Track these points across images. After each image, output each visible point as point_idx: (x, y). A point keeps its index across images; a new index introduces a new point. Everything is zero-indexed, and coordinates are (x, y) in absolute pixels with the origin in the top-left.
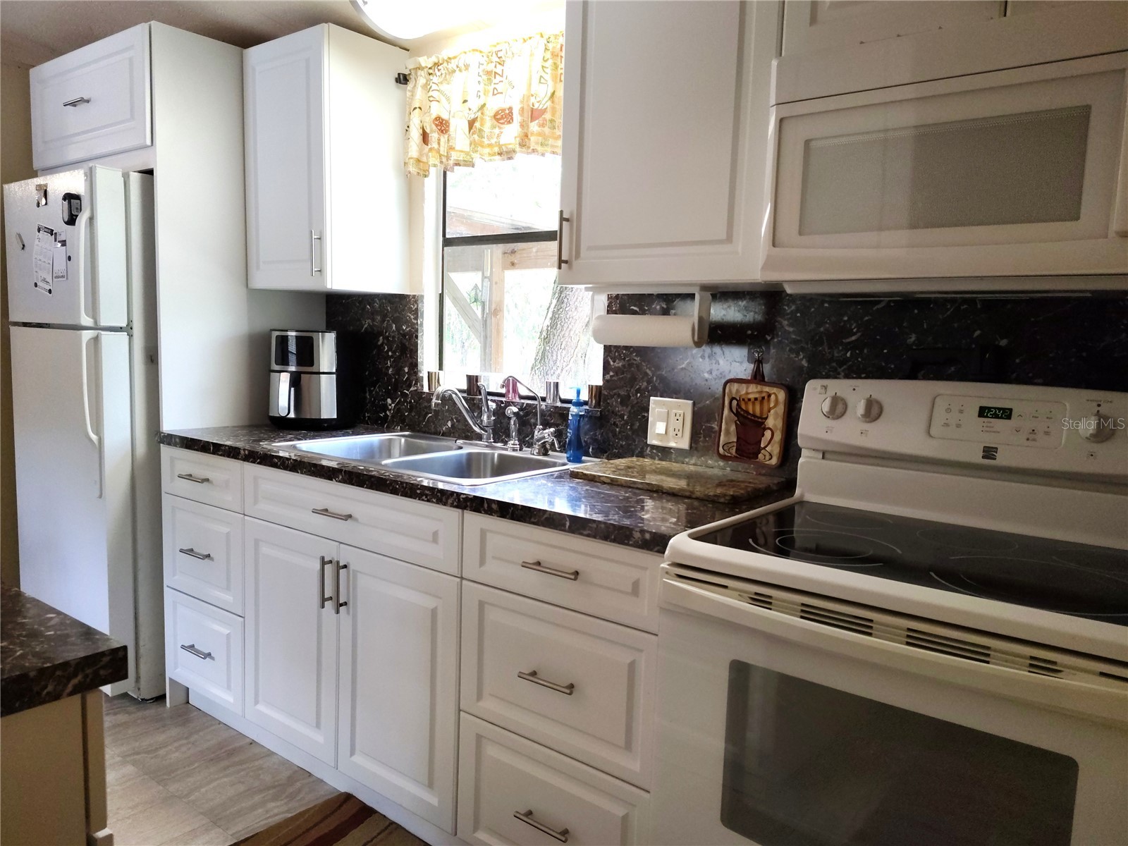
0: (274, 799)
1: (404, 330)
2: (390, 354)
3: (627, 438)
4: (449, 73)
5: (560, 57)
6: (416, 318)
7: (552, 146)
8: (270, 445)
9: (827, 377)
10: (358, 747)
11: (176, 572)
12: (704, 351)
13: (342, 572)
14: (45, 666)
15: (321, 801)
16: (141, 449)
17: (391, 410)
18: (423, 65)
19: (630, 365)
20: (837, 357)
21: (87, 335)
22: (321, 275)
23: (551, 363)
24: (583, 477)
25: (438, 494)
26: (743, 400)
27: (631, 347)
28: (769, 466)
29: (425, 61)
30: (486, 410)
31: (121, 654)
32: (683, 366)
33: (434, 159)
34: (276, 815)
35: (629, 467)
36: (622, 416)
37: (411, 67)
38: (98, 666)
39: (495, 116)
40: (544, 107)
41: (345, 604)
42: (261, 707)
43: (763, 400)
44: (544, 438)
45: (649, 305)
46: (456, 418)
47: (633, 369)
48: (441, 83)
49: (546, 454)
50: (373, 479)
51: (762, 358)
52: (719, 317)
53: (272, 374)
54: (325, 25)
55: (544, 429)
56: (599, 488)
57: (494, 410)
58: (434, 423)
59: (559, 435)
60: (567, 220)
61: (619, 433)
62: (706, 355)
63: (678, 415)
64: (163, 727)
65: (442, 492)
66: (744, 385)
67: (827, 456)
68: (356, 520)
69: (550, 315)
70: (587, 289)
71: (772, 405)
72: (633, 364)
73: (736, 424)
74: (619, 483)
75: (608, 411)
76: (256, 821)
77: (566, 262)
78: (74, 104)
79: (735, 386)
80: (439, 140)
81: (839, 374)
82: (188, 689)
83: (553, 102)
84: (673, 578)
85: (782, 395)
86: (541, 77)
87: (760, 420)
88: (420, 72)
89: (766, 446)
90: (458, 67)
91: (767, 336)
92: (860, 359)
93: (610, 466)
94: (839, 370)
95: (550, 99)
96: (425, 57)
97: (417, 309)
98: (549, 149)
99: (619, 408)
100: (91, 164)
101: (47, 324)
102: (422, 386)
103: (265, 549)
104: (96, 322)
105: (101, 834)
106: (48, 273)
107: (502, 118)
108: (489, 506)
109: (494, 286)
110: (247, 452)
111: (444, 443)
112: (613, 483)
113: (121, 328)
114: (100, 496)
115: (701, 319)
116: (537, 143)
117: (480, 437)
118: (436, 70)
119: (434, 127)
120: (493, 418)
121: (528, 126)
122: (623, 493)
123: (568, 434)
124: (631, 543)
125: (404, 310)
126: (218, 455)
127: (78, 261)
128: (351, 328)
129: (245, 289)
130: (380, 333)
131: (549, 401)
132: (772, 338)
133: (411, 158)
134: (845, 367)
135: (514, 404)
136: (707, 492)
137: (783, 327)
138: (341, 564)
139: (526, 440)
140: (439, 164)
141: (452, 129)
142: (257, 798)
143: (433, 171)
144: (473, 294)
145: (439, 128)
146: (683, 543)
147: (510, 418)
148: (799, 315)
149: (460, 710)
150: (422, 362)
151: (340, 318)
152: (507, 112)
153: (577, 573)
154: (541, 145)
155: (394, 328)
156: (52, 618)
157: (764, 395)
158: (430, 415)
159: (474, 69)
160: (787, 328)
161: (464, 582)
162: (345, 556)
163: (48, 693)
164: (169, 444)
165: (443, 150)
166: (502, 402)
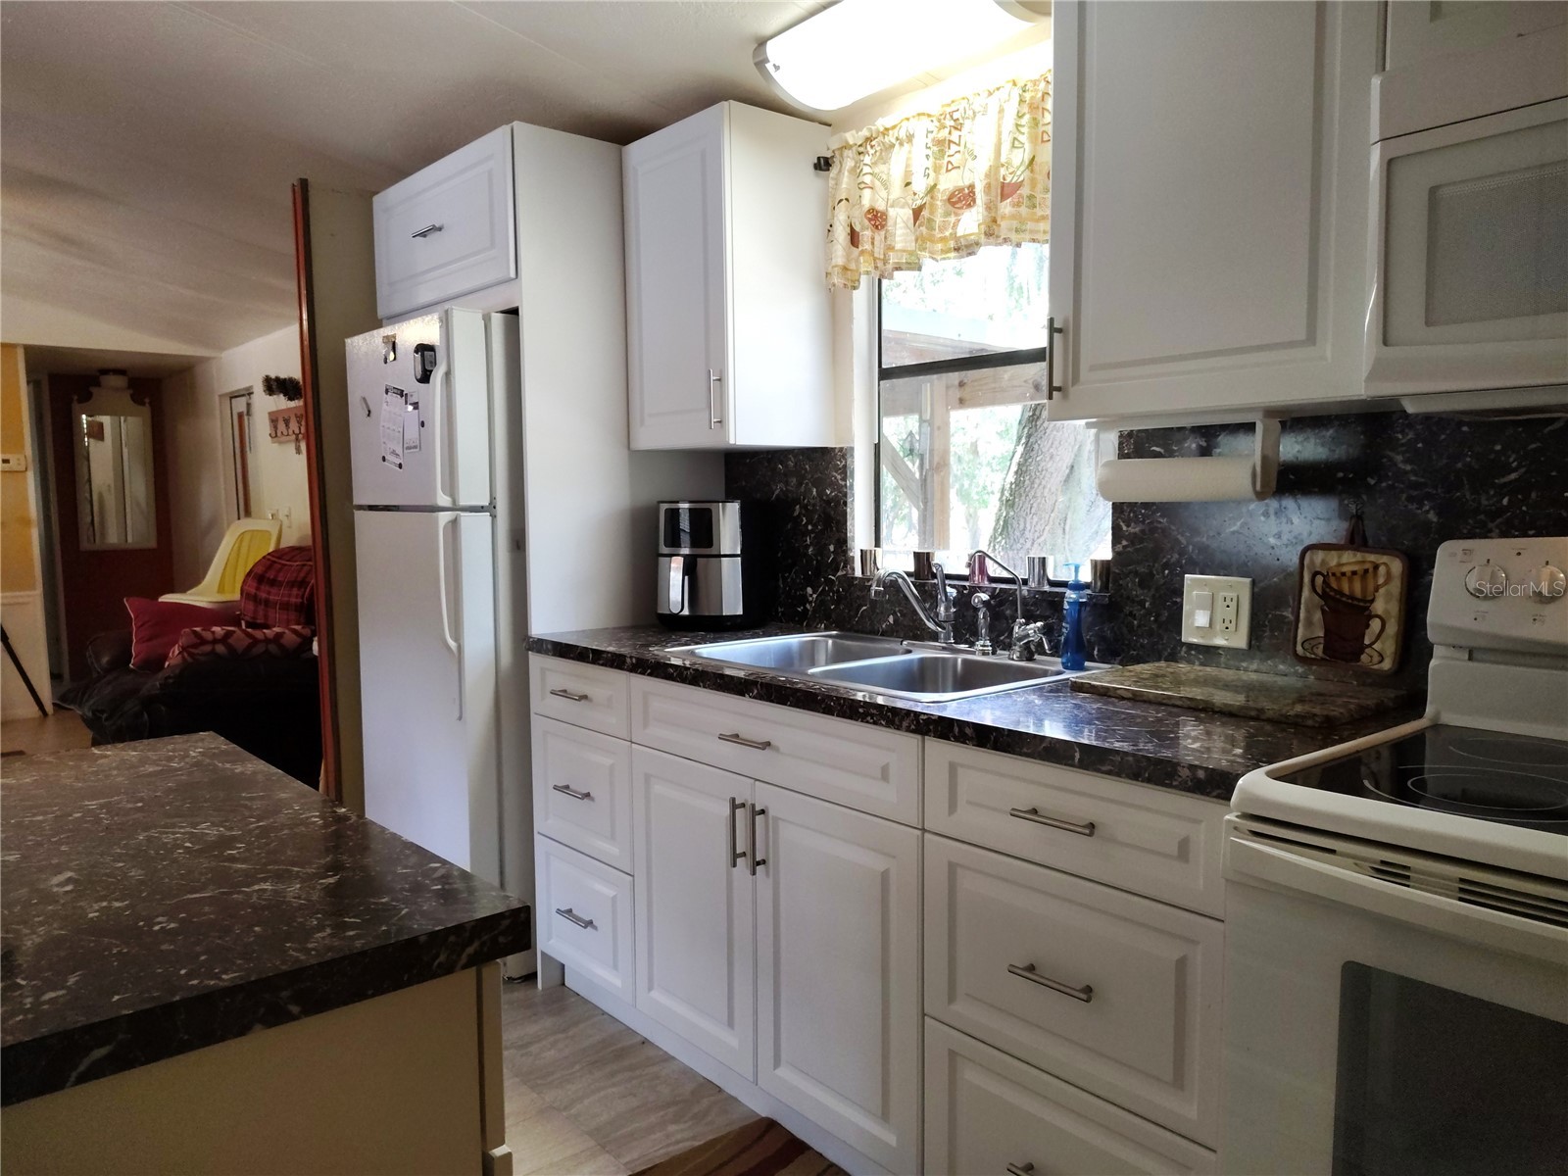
0: (675, 1121)
1: (827, 495)
2: (810, 527)
3: (1151, 634)
4: (886, 149)
5: (1041, 110)
6: (844, 479)
7: (1031, 232)
8: (663, 651)
9: (1471, 536)
10: (784, 1056)
11: (550, 814)
12: (1267, 505)
13: (759, 819)
14: (437, 929)
15: (736, 1127)
16: (506, 658)
17: (811, 602)
18: (851, 143)
19: (1153, 530)
20: (1486, 506)
21: (444, 518)
22: (722, 427)
23: (1017, 533)
24: (1091, 690)
25: (889, 714)
26: (1334, 574)
27: (1153, 504)
28: (1381, 674)
29: (852, 137)
30: (944, 599)
31: (523, 915)
32: (1234, 528)
33: (867, 264)
34: (678, 1142)
35: (1157, 676)
36: (1142, 604)
37: (834, 146)
38: (496, 932)
39: (949, 199)
40: (1021, 179)
41: (764, 862)
42: (655, 994)
43: (1368, 573)
44: (1028, 635)
45: (1180, 442)
46: (900, 611)
47: (1156, 535)
48: (875, 163)
49: (1030, 659)
50: (798, 694)
51: (1363, 513)
52: (1290, 455)
53: (661, 559)
54: (725, 103)
55: (1027, 624)
56: (1115, 706)
57: (954, 598)
58: (870, 619)
59: (1048, 631)
60: (1060, 331)
61: (1139, 626)
62: (1272, 511)
63: (1228, 600)
64: (535, 1015)
65: (895, 711)
66: (1333, 552)
67: (1475, 655)
68: (777, 749)
69: (1014, 468)
70: (1089, 426)
71: (1381, 581)
72: (1157, 528)
73: (1323, 612)
74: (1145, 698)
75: (1121, 596)
76: (655, 1149)
77: (1059, 389)
78: (423, 235)
79: (1320, 556)
80: (873, 239)
81: (1490, 531)
82: (563, 966)
83: (1032, 171)
84: (1246, 836)
85: (1396, 566)
86: (1015, 139)
87: (1362, 604)
88: (846, 153)
89: (1373, 643)
90: (897, 139)
91: (1369, 479)
92: (1524, 508)
93: (1128, 674)
94: (1491, 525)
95: (1027, 168)
96: (854, 132)
97: (845, 466)
98: (1028, 236)
99: (1137, 592)
100: (447, 306)
101: (395, 506)
102: (854, 570)
103: (658, 788)
104: (454, 501)
105: (498, 1152)
106: (399, 443)
107: (960, 200)
108: (961, 731)
109: (936, 433)
110: (634, 660)
111: (887, 646)
112: (1136, 699)
113: (482, 507)
114: (460, 718)
115: (1265, 459)
116: (1010, 230)
117: (934, 637)
118: (869, 147)
119: (866, 222)
120: (953, 610)
121: (996, 208)
122: (1153, 714)
123: (1064, 630)
124: (1175, 783)
125: (827, 468)
126: (599, 664)
127: (434, 426)
128: (759, 495)
129: (626, 451)
130: (797, 501)
131: (1033, 584)
132: (1379, 481)
133: (836, 266)
134: (1499, 520)
135: (982, 589)
136: (1284, 711)
137: (1396, 465)
138: (758, 808)
139: (1001, 639)
140: (873, 271)
141: (890, 222)
142: (653, 1119)
143: (864, 279)
144: (907, 446)
145: (873, 223)
146: (1257, 784)
147: (976, 610)
148: (1420, 445)
149: (924, 1015)
150: (853, 537)
151: (744, 483)
152: (967, 191)
153: (1092, 826)
154: (1016, 231)
155: (815, 493)
156: (436, 869)
157: (1367, 566)
158: (865, 608)
159: (920, 140)
160: (1402, 466)
161: (927, 835)
162: (762, 797)
163: (440, 964)
164: (539, 652)
165: (879, 252)
166: (964, 587)
